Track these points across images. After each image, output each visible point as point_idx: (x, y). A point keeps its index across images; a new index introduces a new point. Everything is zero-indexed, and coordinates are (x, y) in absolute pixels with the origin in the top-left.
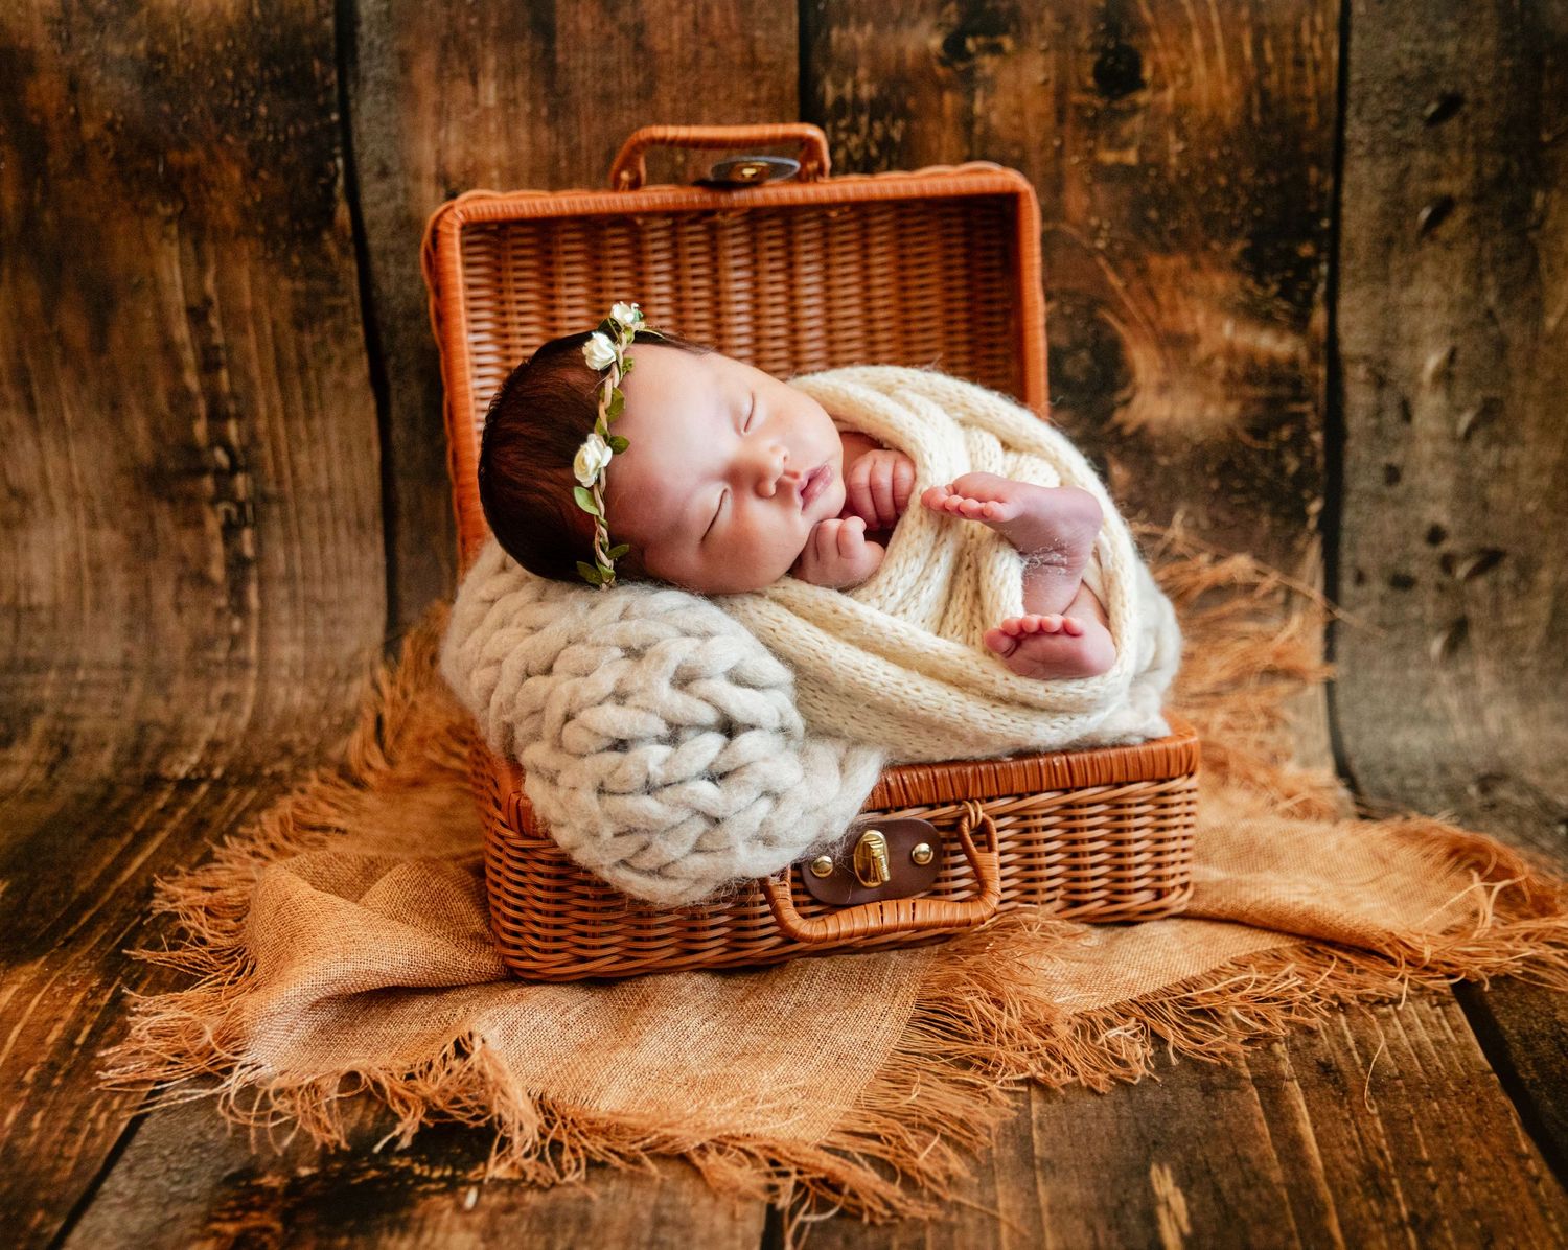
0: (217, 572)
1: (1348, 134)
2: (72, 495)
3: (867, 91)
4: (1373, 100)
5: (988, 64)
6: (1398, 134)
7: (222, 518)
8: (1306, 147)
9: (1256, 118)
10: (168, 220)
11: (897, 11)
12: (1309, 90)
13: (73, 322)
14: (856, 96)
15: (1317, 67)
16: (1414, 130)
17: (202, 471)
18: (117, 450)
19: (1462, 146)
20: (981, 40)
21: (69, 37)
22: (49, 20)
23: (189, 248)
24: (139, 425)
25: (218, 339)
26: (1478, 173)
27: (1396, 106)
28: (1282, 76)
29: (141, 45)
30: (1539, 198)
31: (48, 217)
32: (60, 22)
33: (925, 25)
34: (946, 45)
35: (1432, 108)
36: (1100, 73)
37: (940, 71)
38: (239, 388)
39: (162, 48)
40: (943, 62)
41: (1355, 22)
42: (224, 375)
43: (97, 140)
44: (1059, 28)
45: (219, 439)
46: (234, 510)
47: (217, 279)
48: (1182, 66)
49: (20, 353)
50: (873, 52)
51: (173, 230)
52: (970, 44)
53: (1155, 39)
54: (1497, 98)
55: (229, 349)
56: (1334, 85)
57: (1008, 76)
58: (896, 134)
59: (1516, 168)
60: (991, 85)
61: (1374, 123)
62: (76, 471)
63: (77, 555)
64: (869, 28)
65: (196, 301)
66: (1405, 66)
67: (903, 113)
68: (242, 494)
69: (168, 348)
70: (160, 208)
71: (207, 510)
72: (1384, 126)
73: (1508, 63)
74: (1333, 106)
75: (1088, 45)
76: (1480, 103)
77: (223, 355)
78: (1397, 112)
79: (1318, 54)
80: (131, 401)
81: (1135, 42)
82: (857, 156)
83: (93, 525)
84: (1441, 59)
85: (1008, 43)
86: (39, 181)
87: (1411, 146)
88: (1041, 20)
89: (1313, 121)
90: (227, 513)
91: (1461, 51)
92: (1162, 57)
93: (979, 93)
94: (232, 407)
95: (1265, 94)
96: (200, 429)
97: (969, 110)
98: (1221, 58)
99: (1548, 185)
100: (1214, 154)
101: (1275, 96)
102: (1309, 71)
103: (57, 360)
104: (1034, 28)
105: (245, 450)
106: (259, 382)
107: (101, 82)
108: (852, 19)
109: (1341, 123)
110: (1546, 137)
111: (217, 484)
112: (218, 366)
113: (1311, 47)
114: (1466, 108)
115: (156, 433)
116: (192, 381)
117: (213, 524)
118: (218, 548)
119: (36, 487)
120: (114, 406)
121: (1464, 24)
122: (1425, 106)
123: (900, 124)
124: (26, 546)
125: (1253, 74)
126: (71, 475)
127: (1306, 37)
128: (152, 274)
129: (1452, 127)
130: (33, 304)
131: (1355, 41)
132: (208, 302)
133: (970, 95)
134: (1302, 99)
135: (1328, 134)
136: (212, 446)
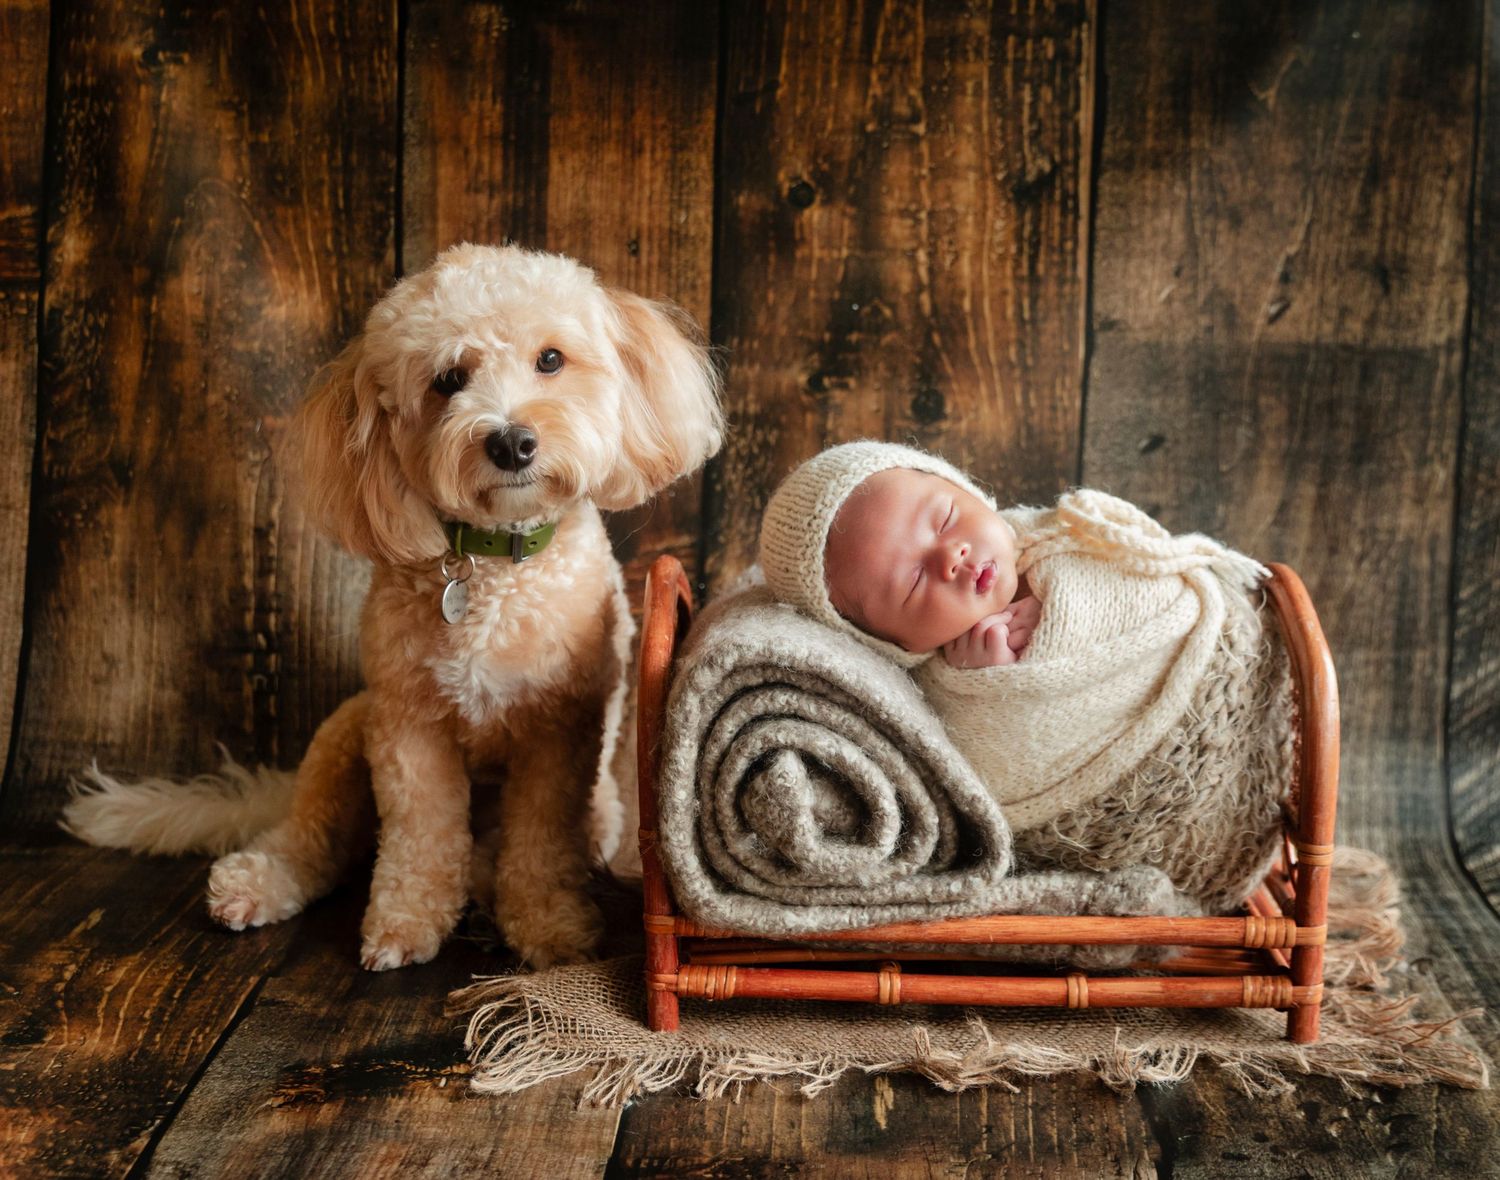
0: (248, 726)
1: (1086, 457)
2: (148, 662)
3: (753, 409)
4: (1103, 436)
5: (838, 395)
6: (1120, 459)
7: (255, 686)
8: (1057, 465)
9: (1023, 444)
10: (255, 464)
11: (777, 357)
12: (1060, 427)
13: (174, 535)
14: (745, 412)
15: (1065, 411)
16: (1131, 457)
17: (246, 650)
18: (187, 630)
19: (1165, 469)
20: (834, 379)
21: (208, 337)
22: (195, 324)
23: (265, 485)
24: (206, 613)
25: (273, 552)
26: (1177, 490)
27: (1118, 440)
28: (1041, 416)
29: (256, 345)
30: (1221, 510)
31: (171, 458)
32: (202, 325)
33: (796, 367)
34: (810, 381)
35: (1144, 443)
36: (915, 406)
37: (805, 399)
38: (282, 589)
39: (271, 348)
40: (807, 392)
41: (1092, 383)
42: (272, 579)
43: (216, 406)
44: (887, 374)
45: (261, 626)
46: (265, 681)
47: (281, 509)
48: (973, 406)
49: (132, 554)
50: (760, 384)
51: (257, 472)
52: (826, 382)
53: (955, 386)
54: (1189, 439)
55: (280, 560)
56: (1077, 424)
57: (851, 405)
58: (772, 439)
59: (1204, 488)
60: (839, 410)
61: (1104, 451)
62: (155, 643)
63: (145, 707)
64: (757, 367)
65: (263, 524)
66: (1125, 413)
67: (778, 425)
68: (273, 669)
69: (237, 555)
70: (251, 455)
71: (245, 679)
72: (1111, 453)
73: (1195, 416)
74: (1076, 439)
75: (907, 388)
76: (1177, 442)
77: (274, 564)
78: (1120, 445)
79: (1066, 403)
80: (204, 595)
81: (940, 387)
82: (744, 452)
83: (160, 685)
84: (1150, 411)
85: (852, 382)
86: (170, 433)
87: (1129, 468)
88: (876, 369)
89: (1062, 448)
90: (260, 682)
91: (1164, 407)
92: (959, 399)
93: (831, 416)
94: (274, 604)
95: (1029, 428)
96: (249, 618)
97: (824, 426)
98: (1000, 402)
99: (1228, 500)
100: (994, 467)
101: (1036, 430)
102: (1060, 414)
103: (156, 561)
104: (871, 374)
105: (279, 635)
106: (297, 587)
107: (226, 367)
108: (746, 361)
109: (1081, 450)
110: (1224, 468)
111: (255, 660)
112: (269, 571)
113: (1062, 399)
114: (1168, 445)
115: (217, 618)
116: (248, 582)
117: (248, 690)
118: (250, 708)
119: (123, 654)
120: (190, 597)
121: (1166, 388)
122: (1140, 440)
123: (775, 433)
124: (108, 698)
125: (1021, 413)
126: (151, 645)
127: (1058, 391)
128: (235, 503)
129: (1158, 456)
130: (149, 518)
131: (1092, 396)
132: (271, 525)
133: (825, 416)
134: (1055, 432)
135: (1073, 456)
136: (255, 632)
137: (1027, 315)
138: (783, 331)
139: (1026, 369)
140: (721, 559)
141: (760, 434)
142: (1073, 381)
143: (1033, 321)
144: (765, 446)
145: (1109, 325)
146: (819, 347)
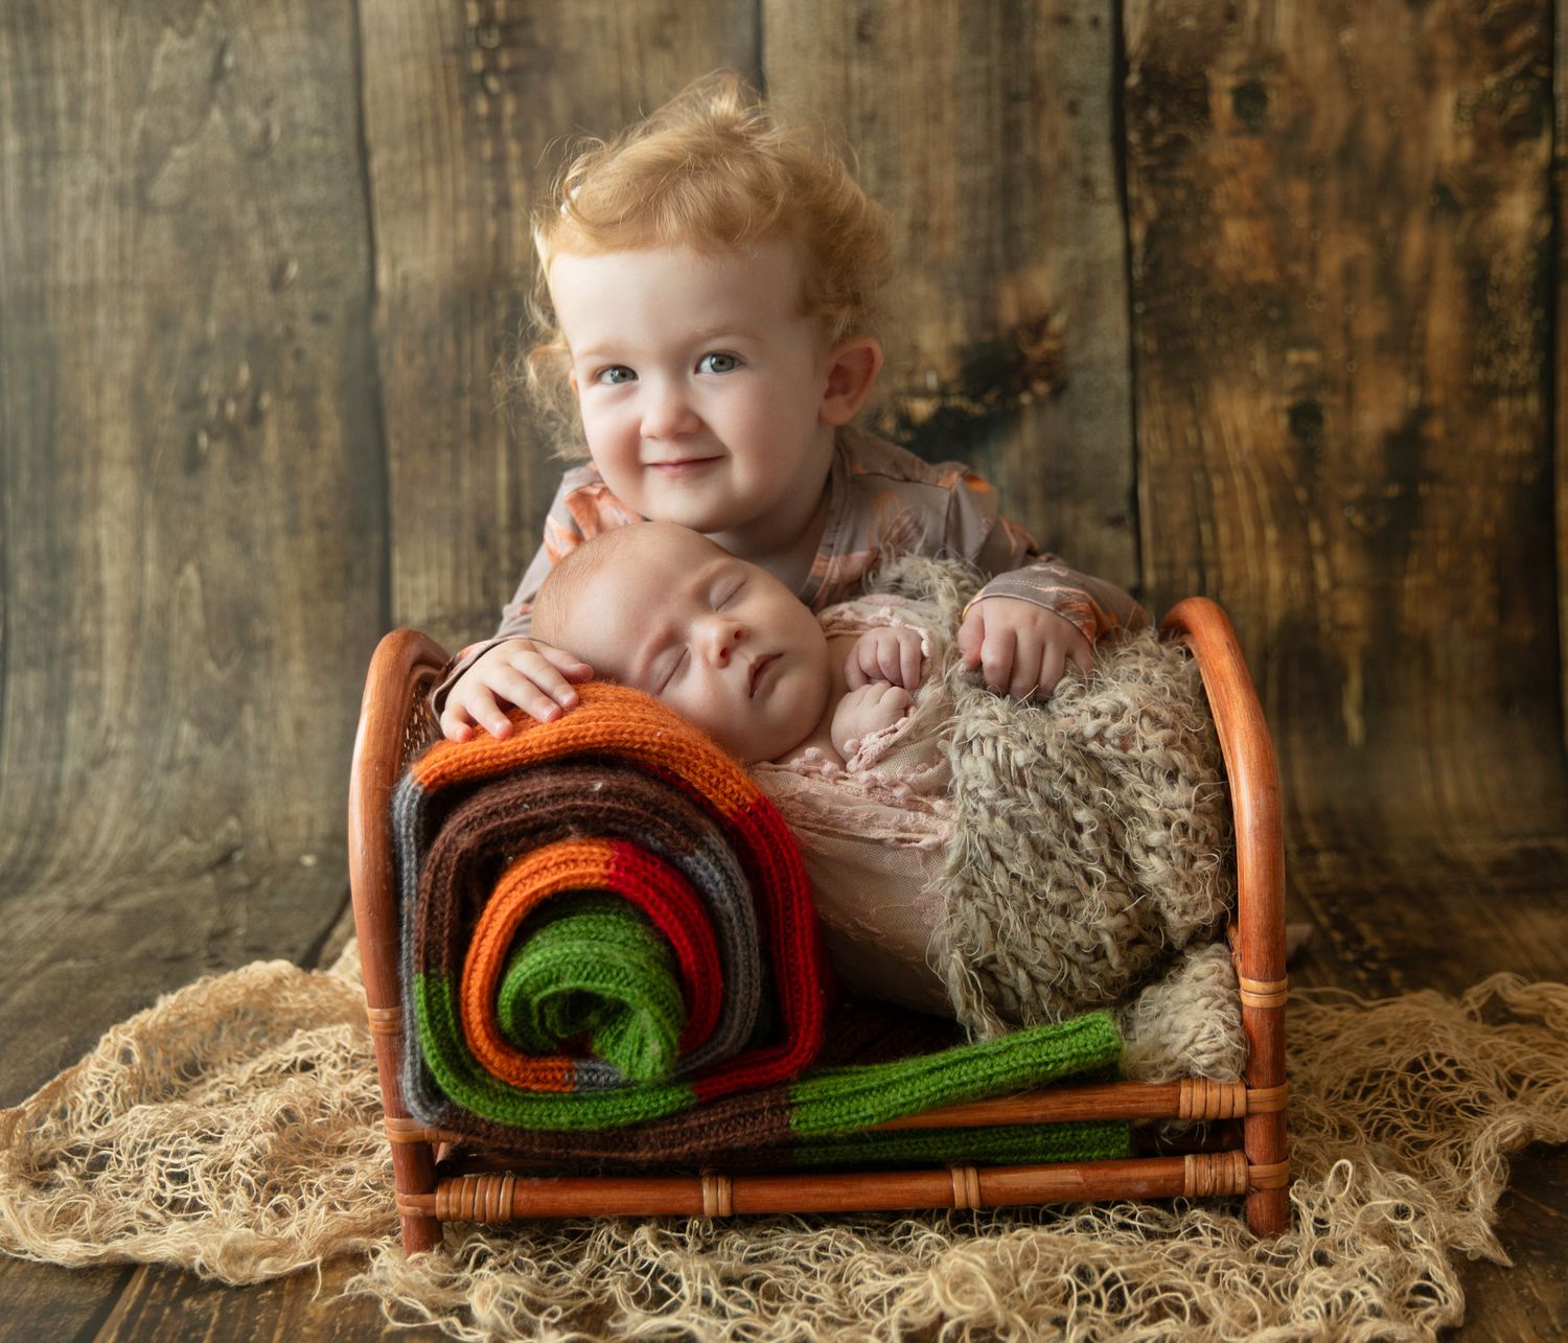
137: (1205, 528)
138: (1474, 492)
139: (1203, 468)
140: (1532, 233)
141: (1493, 375)
142: (1150, 458)
143: (1197, 521)
144: (1487, 363)
145: (1116, 522)
146: (1432, 477)
